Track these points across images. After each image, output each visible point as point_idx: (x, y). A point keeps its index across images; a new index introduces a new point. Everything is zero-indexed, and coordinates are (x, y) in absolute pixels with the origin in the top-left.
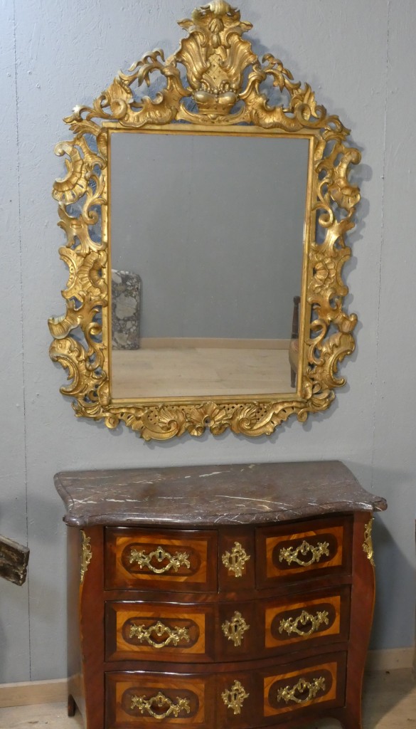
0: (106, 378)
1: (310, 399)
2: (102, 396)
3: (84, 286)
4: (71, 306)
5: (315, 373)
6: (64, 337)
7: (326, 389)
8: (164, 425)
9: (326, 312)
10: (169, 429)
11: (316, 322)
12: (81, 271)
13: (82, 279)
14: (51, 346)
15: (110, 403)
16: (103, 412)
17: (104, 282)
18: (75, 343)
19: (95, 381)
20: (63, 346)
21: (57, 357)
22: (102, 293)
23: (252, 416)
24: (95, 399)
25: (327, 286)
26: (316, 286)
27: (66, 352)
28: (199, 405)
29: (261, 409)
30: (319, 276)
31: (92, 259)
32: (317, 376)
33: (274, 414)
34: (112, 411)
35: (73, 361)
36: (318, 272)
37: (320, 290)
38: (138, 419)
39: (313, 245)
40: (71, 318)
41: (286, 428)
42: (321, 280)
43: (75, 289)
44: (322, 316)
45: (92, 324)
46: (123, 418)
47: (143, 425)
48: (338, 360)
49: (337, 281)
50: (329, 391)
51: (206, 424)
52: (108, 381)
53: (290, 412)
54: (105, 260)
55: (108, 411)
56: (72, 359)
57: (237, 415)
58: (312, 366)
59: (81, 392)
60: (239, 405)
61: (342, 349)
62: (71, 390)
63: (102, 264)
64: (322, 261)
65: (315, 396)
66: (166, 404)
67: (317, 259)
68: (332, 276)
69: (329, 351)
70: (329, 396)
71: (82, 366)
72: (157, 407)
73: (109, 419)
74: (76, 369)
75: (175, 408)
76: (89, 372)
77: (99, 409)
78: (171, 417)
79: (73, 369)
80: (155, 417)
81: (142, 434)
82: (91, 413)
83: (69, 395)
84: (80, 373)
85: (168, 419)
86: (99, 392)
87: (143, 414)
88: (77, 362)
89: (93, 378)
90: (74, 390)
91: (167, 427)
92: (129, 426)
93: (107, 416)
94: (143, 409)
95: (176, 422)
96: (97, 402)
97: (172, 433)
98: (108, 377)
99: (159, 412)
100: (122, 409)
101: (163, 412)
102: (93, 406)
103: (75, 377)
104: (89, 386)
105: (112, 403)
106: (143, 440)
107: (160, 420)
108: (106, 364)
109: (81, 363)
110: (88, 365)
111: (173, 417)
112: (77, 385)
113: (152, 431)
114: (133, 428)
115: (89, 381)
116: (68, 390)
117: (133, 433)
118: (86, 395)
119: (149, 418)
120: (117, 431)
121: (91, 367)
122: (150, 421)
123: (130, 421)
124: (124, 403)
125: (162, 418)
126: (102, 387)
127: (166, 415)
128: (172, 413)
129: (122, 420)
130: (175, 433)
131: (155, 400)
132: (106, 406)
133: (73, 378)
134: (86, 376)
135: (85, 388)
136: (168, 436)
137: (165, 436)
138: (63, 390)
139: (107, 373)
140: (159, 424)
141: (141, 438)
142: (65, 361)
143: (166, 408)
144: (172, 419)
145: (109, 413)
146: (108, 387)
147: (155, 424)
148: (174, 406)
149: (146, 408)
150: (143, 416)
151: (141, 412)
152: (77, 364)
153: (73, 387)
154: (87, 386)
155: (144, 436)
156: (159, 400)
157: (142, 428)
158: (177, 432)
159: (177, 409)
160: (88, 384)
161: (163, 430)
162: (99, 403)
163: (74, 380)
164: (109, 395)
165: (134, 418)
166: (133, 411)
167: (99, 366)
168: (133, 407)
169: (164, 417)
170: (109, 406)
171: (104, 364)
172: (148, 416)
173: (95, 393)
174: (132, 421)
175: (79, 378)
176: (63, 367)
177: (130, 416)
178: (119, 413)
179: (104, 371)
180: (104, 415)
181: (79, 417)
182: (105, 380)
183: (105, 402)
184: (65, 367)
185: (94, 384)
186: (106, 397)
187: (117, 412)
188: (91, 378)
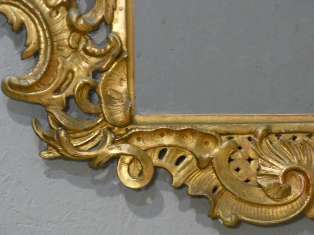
0: (121, 52)
2: (110, 100)
8: (273, 181)
10: (288, 191)
15: (131, 120)
16: (113, 142)
19: (93, 60)
24: (92, 108)
34: (136, 143)
38: (202, 165)
46: (164, 162)
47: (216, 182)
52: (127, 59)
55: (126, 140)
59: (57, 91)
62: (31, 81)
66: (276, 128)
71: (60, 22)
72: (252, 136)
73: (129, 165)
74: (44, 30)
75: (299, 138)
76: (77, 36)
77: (102, 135)
78: (290, 161)
79: (38, 31)
80: (247, 162)
81: (215, 206)
82: (82, 148)
83: (26, 96)
84: (55, 39)
85: (281, 167)
86: (104, 88)
87: (216, 150)
88: (48, 10)
89: (86, 52)
90: (39, 83)
91: (281, 187)
92: (180, 184)
93: (125, 152)
94: (216, 138)
95: (304, 174)
96: (98, 115)
97: (293, 207)
98: (125, 48)
99: (258, 146)
100: (162, 135)
101: (270, 148)
102: (87, 126)
103: (42, 52)
104: (76, 74)
105: (137, 124)
106: (216, 227)
107: (262, 168)
108: (120, 17)
109: (57, 13)
110: (74, 16)
111: (296, 160)
112: (48, 69)
113: (241, 200)
114: (190, 192)
115: (76, 60)
116: (24, 83)
117: (192, 206)
118: (68, 98)
119: (233, 165)
120: (149, 201)
121: (82, 22)
122: (235, 174)
123: (182, 173)
124: (166, 123)
125: (265, 163)
126: (110, 75)
127: (277, 155)
128: (293, 149)
129: (160, 167)
130: (302, 205)
131: (247, 119)
132: (120, 127)
133: (36, 54)
134: (70, 46)
135: (66, 79)
136: (284, 214)
137: (275, 214)
138: (11, 84)
139: (123, 38)
140: (259, 181)
141: (209, 219)
142: (15, 9)
143: (276, 138)
144: (292, 166)
145: (128, 146)
146: (124, 77)
147: (248, 181)
148: (296, 135)
149: (223, 138)
150: (217, 157)
151: (211, 144)
152: (47, 16)
153: (35, 75)
154: (70, 75)
155: (220, 213)
156: (256, 118)
157: (215, 189)
158: (306, 202)
159: (304, 141)
160: (75, 69)
161: (269, 197)
162: (104, 120)
163: (38, 61)
164: (129, 98)
165: (195, 162)
166: (191, 142)
167: (103, 20)
168: (192, 132)
169: (273, 159)
170: (129, 128)
171: (116, 16)
172: (230, 160)
173: (92, 90)
174: (188, 172)
175: (52, 53)
176: (12, 24)
177: (183, 158)
178: (155, 148)
179: (117, 34)
180: (115, 151)
181: (50, 159)
182: (117, 57)
183: (120, 116)
184: (16, 25)
185: (91, 67)
186: (120, 104)
187: (150, 144)
188: (82, 53)
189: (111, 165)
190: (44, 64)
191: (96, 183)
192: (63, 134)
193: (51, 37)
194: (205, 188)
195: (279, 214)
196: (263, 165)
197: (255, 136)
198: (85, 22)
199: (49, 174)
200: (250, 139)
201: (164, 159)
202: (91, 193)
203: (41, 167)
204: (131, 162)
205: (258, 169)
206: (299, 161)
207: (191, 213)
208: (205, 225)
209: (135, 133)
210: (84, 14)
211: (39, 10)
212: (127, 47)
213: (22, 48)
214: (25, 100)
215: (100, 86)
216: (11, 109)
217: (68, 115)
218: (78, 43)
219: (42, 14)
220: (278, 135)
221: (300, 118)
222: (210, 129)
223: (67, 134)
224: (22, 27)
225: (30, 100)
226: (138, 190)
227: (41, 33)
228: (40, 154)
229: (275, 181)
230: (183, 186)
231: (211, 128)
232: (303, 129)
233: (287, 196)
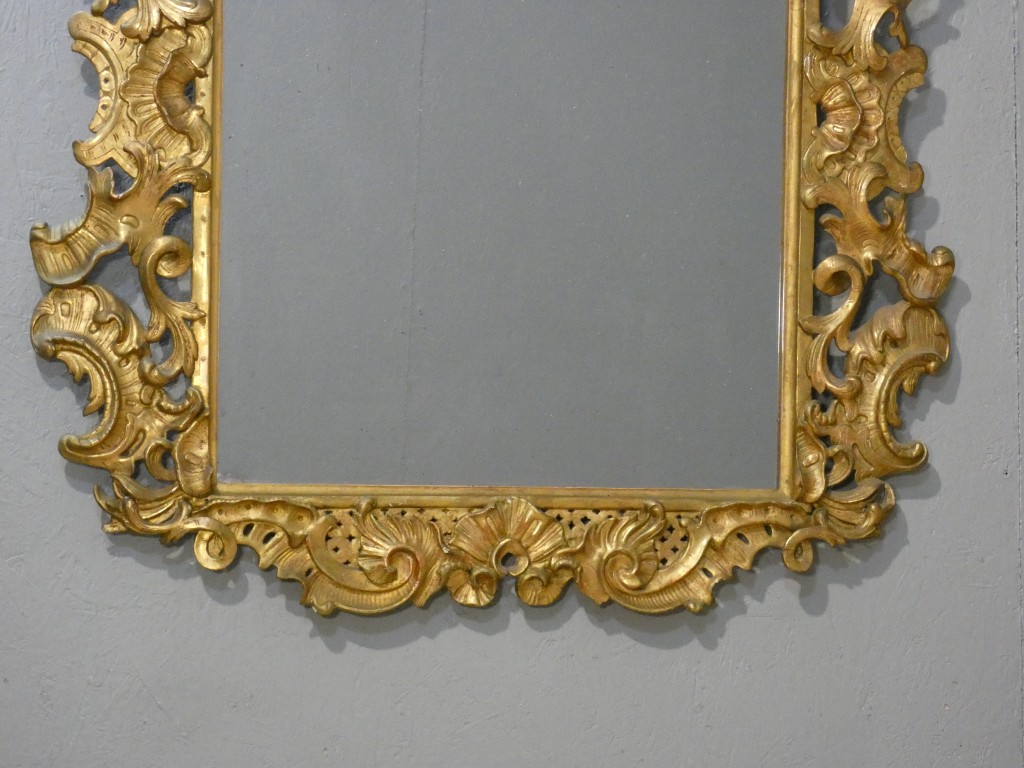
0: (202, 409)
1: (819, 501)
2: (187, 466)
3: (140, 129)
4: (102, 186)
5: (834, 423)
6: (77, 278)
7: (868, 475)
8: (377, 563)
9: (859, 235)
10: (394, 575)
11: (830, 264)
12: (133, 81)
13: (135, 106)
14: (36, 311)
15: (211, 490)
16: (190, 515)
17: (202, 116)
18: (110, 298)
19: (169, 418)
20: (75, 309)
21: (55, 342)
22: (193, 150)
23: (644, 546)
24: (166, 474)
25: (860, 159)
26: (827, 153)
27: (81, 328)
28: (481, 507)
29: (671, 529)
30: (834, 127)
31: (165, 47)
32: (838, 433)
33: (711, 544)
34: (217, 516)
35: (103, 354)
36: (831, 116)
37: (838, 167)
38: (295, 543)
39: (814, 31)
40: (100, 224)
41: (747, 599)
42: (840, 137)
43: (116, 137)
44: (846, 248)
45: (161, 243)
46: (250, 539)
47: (310, 564)
48: (901, 390)
49: (888, 146)
50: (880, 482)
51: (504, 570)
52: (208, 418)
53: (758, 541)
54: (205, 51)
55: (206, 513)
56: (99, 349)
57: (598, 543)
58: (823, 398)
59: (125, 453)
60: (602, 514)
61: (912, 350)
62: (94, 442)
63: (196, 63)
64: (842, 83)
65: (835, 494)
66: (382, 502)
67: (826, 76)
68: (873, 128)
69: (874, 353)
70: (878, 496)
71: (130, 373)
72: (354, 510)
73: (208, 542)
74: (111, 382)
75: (409, 513)
76: (150, 390)
77: (177, 506)
78: (397, 540)
79: (104, 383)
80: (348, 540)
81: (308, 591)
82: (153, 521)
83: (88, 460)
84: (124, 392)
85: (387, 547)
86: (180, 451)
87: (311, 527)
88: (116, 358)
89: (161, 409)
90: (103, 444)
91: (386, 571)
92: (267, 566)
93: (203, 526)
94: (311, 512)
95: (413, 555)
96: (172, 483)
97: (399, 594)
98: (207, 405)
99: (361, 522)
100: (248, 508)
101: (374, 524)
102: (159, 496)
103: (108, 407)
104: (148, 435)
105: (218, 493)
106: (310, 616)
107: (365, 548)
108: (202, 368)
109: (128, 362)
110: (147, 366)
111: (404, 539)
112: (114, 427)
113: (338, 585)
114: (279, 574)
115: (148, 418)
116: (85, 444)
117: (282, 591)
118: (138, 462)
119: (331, 544)
120: (231, 584)
121: (156, 373)
122: (333, 555)
123: (271, 552)
124: (254, 494)
125: (369, 542)
126: (188, 436)
127: (382, 533)
128: (401, 526)
129: (246, 546)
130: (409, 592)
131: (349, 490)
132: (199, 497)
133: (101, 410)
134: (141, 402)
135: (136, 439)
136: (388, 602)
137: (377, 602)
138: (70, 445)
139: (205, 393)
140: (360, 563)
141: (302, 608)
142: (78, 357)
143: (381, 513)
144: (399, 546)
145: (207, 519)
146: (205, 438)
147: (347, 563)
148: (405, 509)
149: (321, 512)
150: (311, 534)
151: (305, 520)
152: (115, 366)
153: (99, 434)
154: (141, 435)
155: (313, 599)
156: (360, 489)
157: (309, 572)
158: (414, 589)
159: (414, 516)
160: (147, 428)
161: (372, 581)
162: (180, 488)
163: (103, 417)
164: (210, 463)
165: (286, 540)
166: (281, 517)
167: (181, 371)
168: (283, 504)
169: (377, 537)
170: (209, 498)
171: (197, 367)
172: (328, 538)
173: (166, 454)
174: (278, 551)
175: (120, 409)
176: (73, 374)
177: (272, 535)
178: (239, 523)
179: (197, 388)
180: (192, 526)
181: (114, 533)
182: (197, 415)
183: (198, 484)
184: (78, 375)
185: (166, 427)
186: (199, 470)
187: (233, 517)
188: (156, 409)
189: (187, 542)
190: (109, 421)
191: (169, 563)
192: (130, 504)
193: (119, 389)
194: (297, 569)
195: (382, 602)
196: (366, 544)
197: (358, 510)
198: (160, 373)
199: (112, 551)
200: (351, 514)
201: (250, 535)
202: (162, 574)
203: (104, 543)
204: (211, 538)
205: (361, 549)
206: (408, 541)
207: (281, 600)
208: (297, 614)
209: (217, 505)
210: (160, 364)
211: (105, 358)
212: (209, 403)
213: (85, 401)
214: (87, 464)
215: (176, 448)
216: (69, 473)
217: (138, 482)
218: (151, 398)
219: (109, 363)
220: (385, 509)
221: (410, 490)
222: (304, 501)
223: (135, 505)
224: (86, 377)
225: (91, 463)
226: (219, 571)
227: (108, 385)
228: (102, 528)
229: (379, 563)
230: (272, 568)
231: (306, 500)
232: (413, 504)
233: (392, 581)
